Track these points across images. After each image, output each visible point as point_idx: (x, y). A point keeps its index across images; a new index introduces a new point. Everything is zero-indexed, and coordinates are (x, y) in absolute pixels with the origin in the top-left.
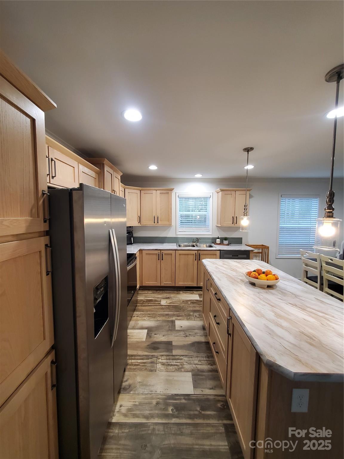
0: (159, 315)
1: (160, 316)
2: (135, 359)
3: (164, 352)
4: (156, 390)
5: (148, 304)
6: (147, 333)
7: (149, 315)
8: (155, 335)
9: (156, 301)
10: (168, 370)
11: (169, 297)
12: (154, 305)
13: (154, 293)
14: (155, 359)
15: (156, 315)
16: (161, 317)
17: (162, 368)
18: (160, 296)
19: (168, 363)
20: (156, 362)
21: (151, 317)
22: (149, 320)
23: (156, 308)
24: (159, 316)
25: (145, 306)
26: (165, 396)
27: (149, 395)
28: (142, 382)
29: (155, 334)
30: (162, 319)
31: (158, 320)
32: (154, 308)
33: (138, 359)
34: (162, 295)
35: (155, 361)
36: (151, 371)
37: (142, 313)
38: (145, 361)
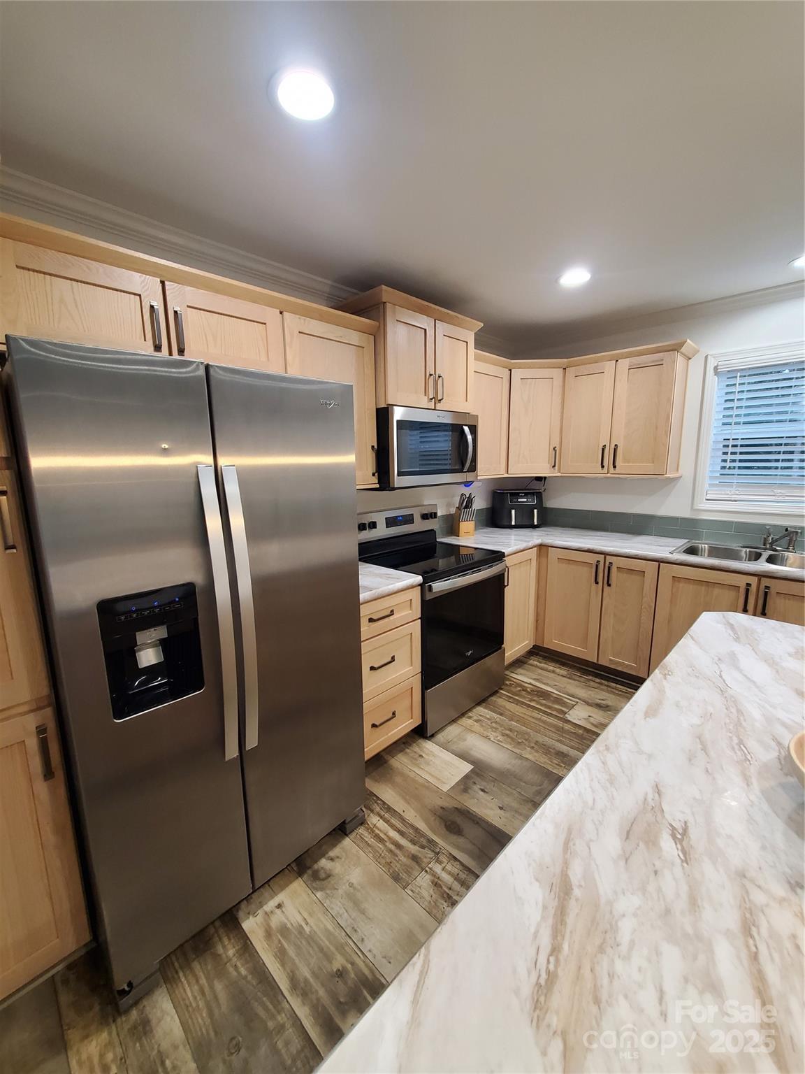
0: (537, 743)
1: (536, 747)
2: (387, 821)
3: (466, 853)
4: (365, 939)
5: (531, 700)
6: (467, 777)
7: (511, 730)
8: (481, 793)
9: (558, 701)
10: (434, 911)
11: (607, 706)
12: (545, 712)
13: (569, 678)
14: (431, 854)
15: (526, 740)
16: (537, 752)
17: (425, 894)
18: (582, 692)
19: (450, 892)
20: (423, 865)
21: (509, 740)
22: (498, 744)
23: (544, 722)
24: (533, 748)
25: (518, 703)
26: (371, 971)
27: (344, 934)
28: (355, 889)
29: (483, 790)
30: (533, 759)
31: (521, 757)
32: (536, 719)
33: (392, 826)
34: (590, 692)
35: (425, 860)
36: (396, 878)
37: (496, 716)
38: (403, 842)
